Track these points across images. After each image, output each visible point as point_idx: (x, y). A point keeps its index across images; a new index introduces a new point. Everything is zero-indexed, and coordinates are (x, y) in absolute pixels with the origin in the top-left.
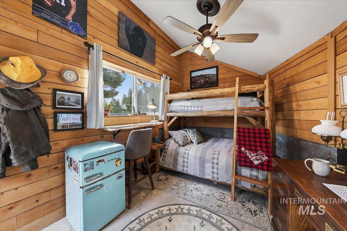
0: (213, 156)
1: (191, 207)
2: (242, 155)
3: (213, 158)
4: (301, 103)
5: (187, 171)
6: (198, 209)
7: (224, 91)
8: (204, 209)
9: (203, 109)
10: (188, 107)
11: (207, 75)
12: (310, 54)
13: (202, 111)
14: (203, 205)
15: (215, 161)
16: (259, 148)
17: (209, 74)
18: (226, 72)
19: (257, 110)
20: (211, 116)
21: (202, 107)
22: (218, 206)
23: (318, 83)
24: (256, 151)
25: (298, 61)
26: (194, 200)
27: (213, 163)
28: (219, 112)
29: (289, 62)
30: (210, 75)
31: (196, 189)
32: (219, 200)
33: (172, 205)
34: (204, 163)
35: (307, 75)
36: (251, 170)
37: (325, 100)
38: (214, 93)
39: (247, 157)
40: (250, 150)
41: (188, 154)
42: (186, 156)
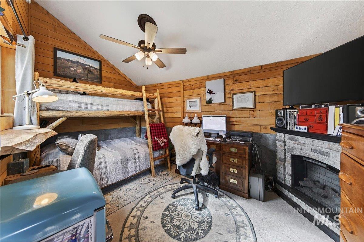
0: (133, 153)
1: (143, 200)
2: (156, 143)
3: (135, 154)
4: (168, 108)
5: (107, 182)
6: (149, 196)
7: (134, 94)
8: (151, 193)
9: (109, 108)
10: (86, 104)
11: (87, 65)
12: (173, 86)
13: (107, 110)
14: (147, 192)
15: (137, 156)
16: (162, 136)
17: (90, 66)
18: (110, 72)
19: (150, 111)
20: (121, 116)
21: (108, 106)
22: (153, 185)
23: (177, 100)
24: (161, 138)
25: (167, 86)
26: (138, 196)
27: (135, 158)
28: (129, 113)
29: (161, 85)
30: (92, 67)
31: (126, 190)
32: (149, 183)
33: (131, 213)
34: (127, 164)
35: (172, 95)
36: (159, 151)
37: (180, 108)
38: (125, 93)
39: (158, 143)
40: (159, 138)
41: (105, 162)
42: (104, 165)
